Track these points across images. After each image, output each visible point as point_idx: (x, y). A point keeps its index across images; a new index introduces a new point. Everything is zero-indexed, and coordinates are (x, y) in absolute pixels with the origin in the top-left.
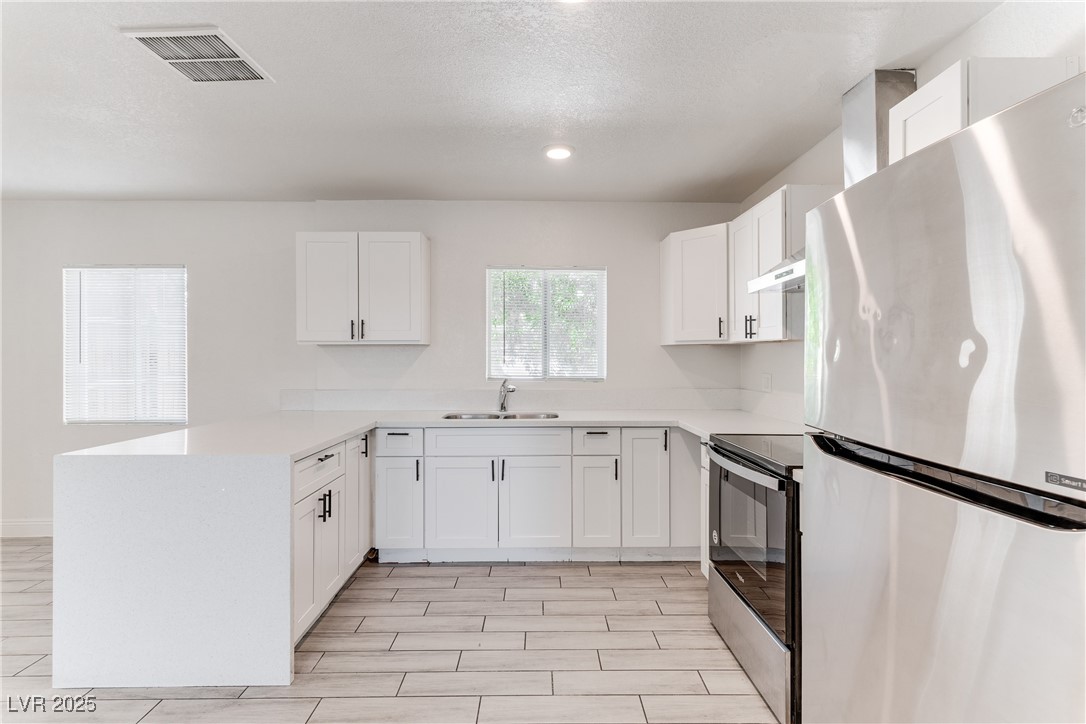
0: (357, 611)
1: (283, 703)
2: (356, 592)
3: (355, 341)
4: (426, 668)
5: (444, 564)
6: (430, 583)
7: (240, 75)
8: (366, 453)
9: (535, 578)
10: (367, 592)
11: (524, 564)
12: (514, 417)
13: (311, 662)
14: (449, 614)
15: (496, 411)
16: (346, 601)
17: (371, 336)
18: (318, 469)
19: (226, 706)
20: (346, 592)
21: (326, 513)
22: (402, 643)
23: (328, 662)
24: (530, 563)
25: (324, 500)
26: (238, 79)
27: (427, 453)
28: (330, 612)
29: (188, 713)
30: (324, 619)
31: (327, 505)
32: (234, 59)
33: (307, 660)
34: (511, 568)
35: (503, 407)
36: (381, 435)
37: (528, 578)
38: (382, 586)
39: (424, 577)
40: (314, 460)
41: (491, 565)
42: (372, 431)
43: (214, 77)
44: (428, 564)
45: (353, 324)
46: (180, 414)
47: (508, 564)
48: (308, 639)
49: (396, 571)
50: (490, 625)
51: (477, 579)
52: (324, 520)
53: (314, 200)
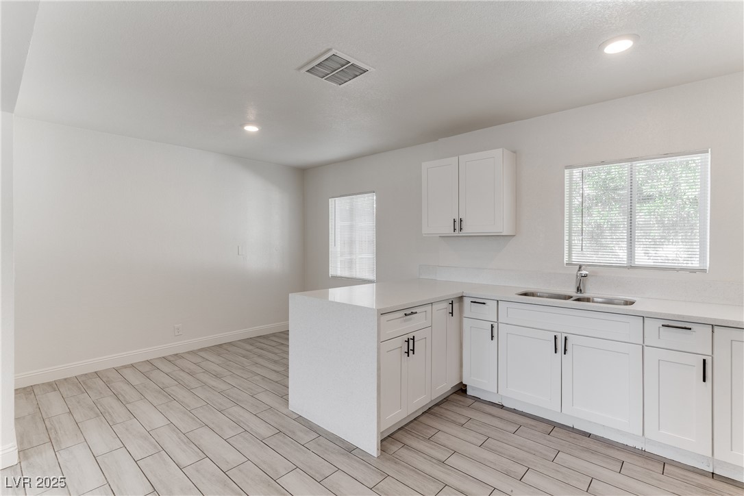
0: (435, 423)
1: (368, 467)
2: (443, 411)
3: (457, 233)
4: (462, 488)
5: (514, 411)
6: (496, 422)
7: (357, 74)
8: (452, 313)
9: (594, 452)
10: (450, 413)
11: (589, 435)
12: (588, 300)
13: (394, 448)
14: (500, 454)
15: (572, 291)
16: (434, 414)
17: (468, 229)
18: (405, 321)
19: (343, 454)
20: (436, 408)
21: (410, 351)
22: (454, 461)
23: (404, 453)
24: (596, 436)
25: (408, 342)
26: (357, 76)
27: (500, 321)
28: (421, 419)
29: (326, 449)
30: (415, 422)
31: (410, 347)
32: (349, 65)
33: (393, 445)
34: (573, 435)
35: (579, 290)
36: (467, 301)
37: (587, 450)
38: (460, 412)
39: (494, 416)
40: (402, 314)
41: (555, 425)
42: (461, 298)
43: (347, 80)
44: (502, 407)
45: (455, 221)
46: (373, 277)
47: (572, 430)
48: (400, 432)
49: (477, 404)
50: (529, 477)
51: (537, 433)
52: (408, 356)
53: (437, 140)
